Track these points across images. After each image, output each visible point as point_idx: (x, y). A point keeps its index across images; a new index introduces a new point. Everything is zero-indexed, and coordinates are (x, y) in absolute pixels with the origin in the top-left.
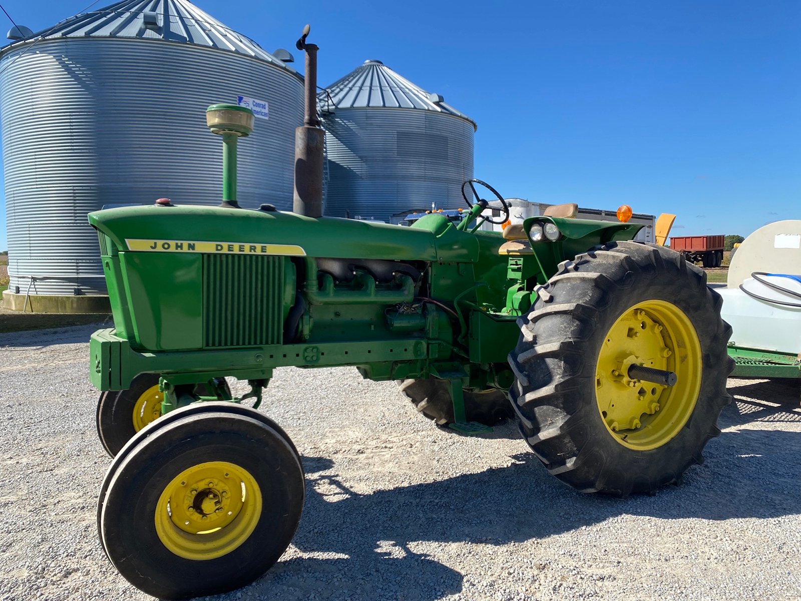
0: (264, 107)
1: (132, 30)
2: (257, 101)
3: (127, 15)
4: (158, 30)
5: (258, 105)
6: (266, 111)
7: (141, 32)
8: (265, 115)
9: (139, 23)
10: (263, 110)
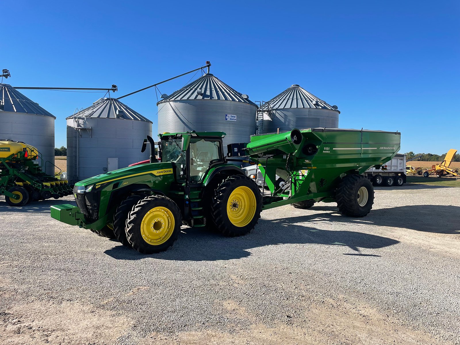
0: (235, 117)
1: (193, 97)
2: (232, 115)
3: (194, 89)
4: (202, 95)
5: (233, 117)
6: (236, 118)
7: (197, 96)
8: (235, 119)
9: (196, 93)
10: (234, 118)
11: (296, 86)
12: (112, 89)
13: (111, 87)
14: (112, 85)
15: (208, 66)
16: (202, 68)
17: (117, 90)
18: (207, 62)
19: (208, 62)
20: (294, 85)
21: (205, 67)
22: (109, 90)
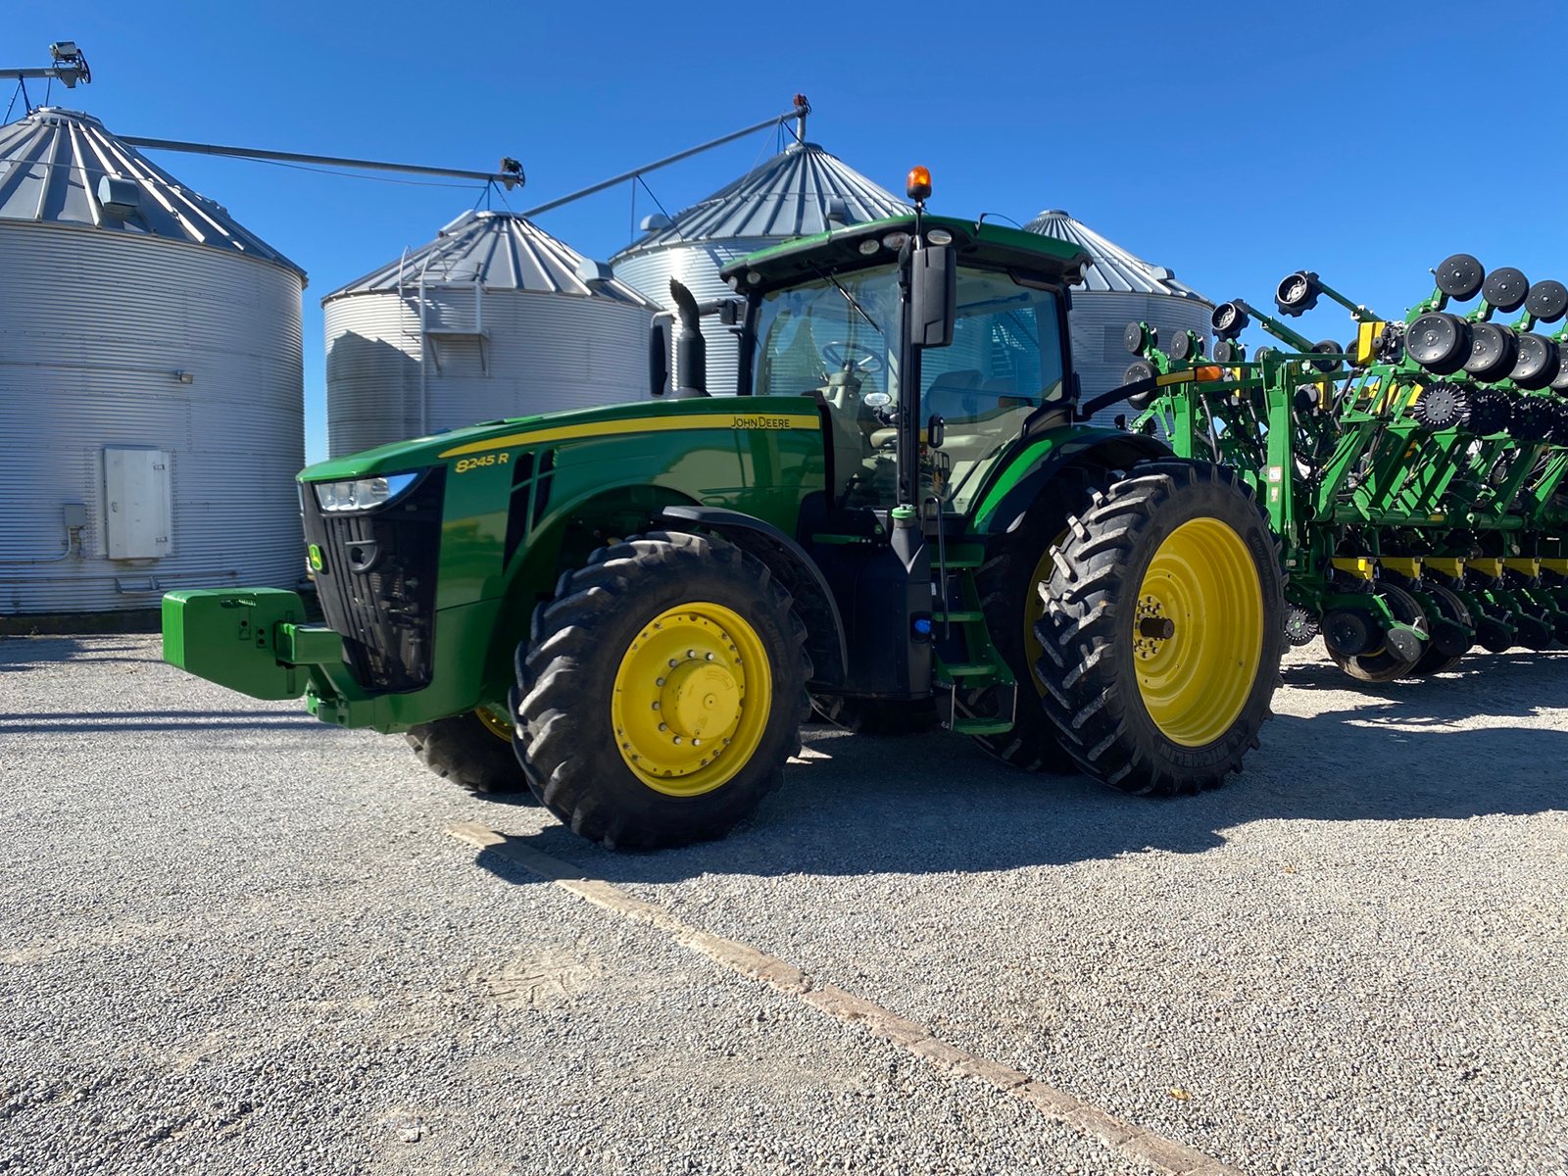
11: (1058, 216)
12: (504, 178)
13: (498, 169)
14: (506, 161)
15: (802, 115)
16: (783, 119)
17: (523, 180)
18: (799, 97)
19: (802, 101)
20: (1051, 213)
21: (792, 116)
22: (491, 178)
